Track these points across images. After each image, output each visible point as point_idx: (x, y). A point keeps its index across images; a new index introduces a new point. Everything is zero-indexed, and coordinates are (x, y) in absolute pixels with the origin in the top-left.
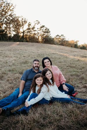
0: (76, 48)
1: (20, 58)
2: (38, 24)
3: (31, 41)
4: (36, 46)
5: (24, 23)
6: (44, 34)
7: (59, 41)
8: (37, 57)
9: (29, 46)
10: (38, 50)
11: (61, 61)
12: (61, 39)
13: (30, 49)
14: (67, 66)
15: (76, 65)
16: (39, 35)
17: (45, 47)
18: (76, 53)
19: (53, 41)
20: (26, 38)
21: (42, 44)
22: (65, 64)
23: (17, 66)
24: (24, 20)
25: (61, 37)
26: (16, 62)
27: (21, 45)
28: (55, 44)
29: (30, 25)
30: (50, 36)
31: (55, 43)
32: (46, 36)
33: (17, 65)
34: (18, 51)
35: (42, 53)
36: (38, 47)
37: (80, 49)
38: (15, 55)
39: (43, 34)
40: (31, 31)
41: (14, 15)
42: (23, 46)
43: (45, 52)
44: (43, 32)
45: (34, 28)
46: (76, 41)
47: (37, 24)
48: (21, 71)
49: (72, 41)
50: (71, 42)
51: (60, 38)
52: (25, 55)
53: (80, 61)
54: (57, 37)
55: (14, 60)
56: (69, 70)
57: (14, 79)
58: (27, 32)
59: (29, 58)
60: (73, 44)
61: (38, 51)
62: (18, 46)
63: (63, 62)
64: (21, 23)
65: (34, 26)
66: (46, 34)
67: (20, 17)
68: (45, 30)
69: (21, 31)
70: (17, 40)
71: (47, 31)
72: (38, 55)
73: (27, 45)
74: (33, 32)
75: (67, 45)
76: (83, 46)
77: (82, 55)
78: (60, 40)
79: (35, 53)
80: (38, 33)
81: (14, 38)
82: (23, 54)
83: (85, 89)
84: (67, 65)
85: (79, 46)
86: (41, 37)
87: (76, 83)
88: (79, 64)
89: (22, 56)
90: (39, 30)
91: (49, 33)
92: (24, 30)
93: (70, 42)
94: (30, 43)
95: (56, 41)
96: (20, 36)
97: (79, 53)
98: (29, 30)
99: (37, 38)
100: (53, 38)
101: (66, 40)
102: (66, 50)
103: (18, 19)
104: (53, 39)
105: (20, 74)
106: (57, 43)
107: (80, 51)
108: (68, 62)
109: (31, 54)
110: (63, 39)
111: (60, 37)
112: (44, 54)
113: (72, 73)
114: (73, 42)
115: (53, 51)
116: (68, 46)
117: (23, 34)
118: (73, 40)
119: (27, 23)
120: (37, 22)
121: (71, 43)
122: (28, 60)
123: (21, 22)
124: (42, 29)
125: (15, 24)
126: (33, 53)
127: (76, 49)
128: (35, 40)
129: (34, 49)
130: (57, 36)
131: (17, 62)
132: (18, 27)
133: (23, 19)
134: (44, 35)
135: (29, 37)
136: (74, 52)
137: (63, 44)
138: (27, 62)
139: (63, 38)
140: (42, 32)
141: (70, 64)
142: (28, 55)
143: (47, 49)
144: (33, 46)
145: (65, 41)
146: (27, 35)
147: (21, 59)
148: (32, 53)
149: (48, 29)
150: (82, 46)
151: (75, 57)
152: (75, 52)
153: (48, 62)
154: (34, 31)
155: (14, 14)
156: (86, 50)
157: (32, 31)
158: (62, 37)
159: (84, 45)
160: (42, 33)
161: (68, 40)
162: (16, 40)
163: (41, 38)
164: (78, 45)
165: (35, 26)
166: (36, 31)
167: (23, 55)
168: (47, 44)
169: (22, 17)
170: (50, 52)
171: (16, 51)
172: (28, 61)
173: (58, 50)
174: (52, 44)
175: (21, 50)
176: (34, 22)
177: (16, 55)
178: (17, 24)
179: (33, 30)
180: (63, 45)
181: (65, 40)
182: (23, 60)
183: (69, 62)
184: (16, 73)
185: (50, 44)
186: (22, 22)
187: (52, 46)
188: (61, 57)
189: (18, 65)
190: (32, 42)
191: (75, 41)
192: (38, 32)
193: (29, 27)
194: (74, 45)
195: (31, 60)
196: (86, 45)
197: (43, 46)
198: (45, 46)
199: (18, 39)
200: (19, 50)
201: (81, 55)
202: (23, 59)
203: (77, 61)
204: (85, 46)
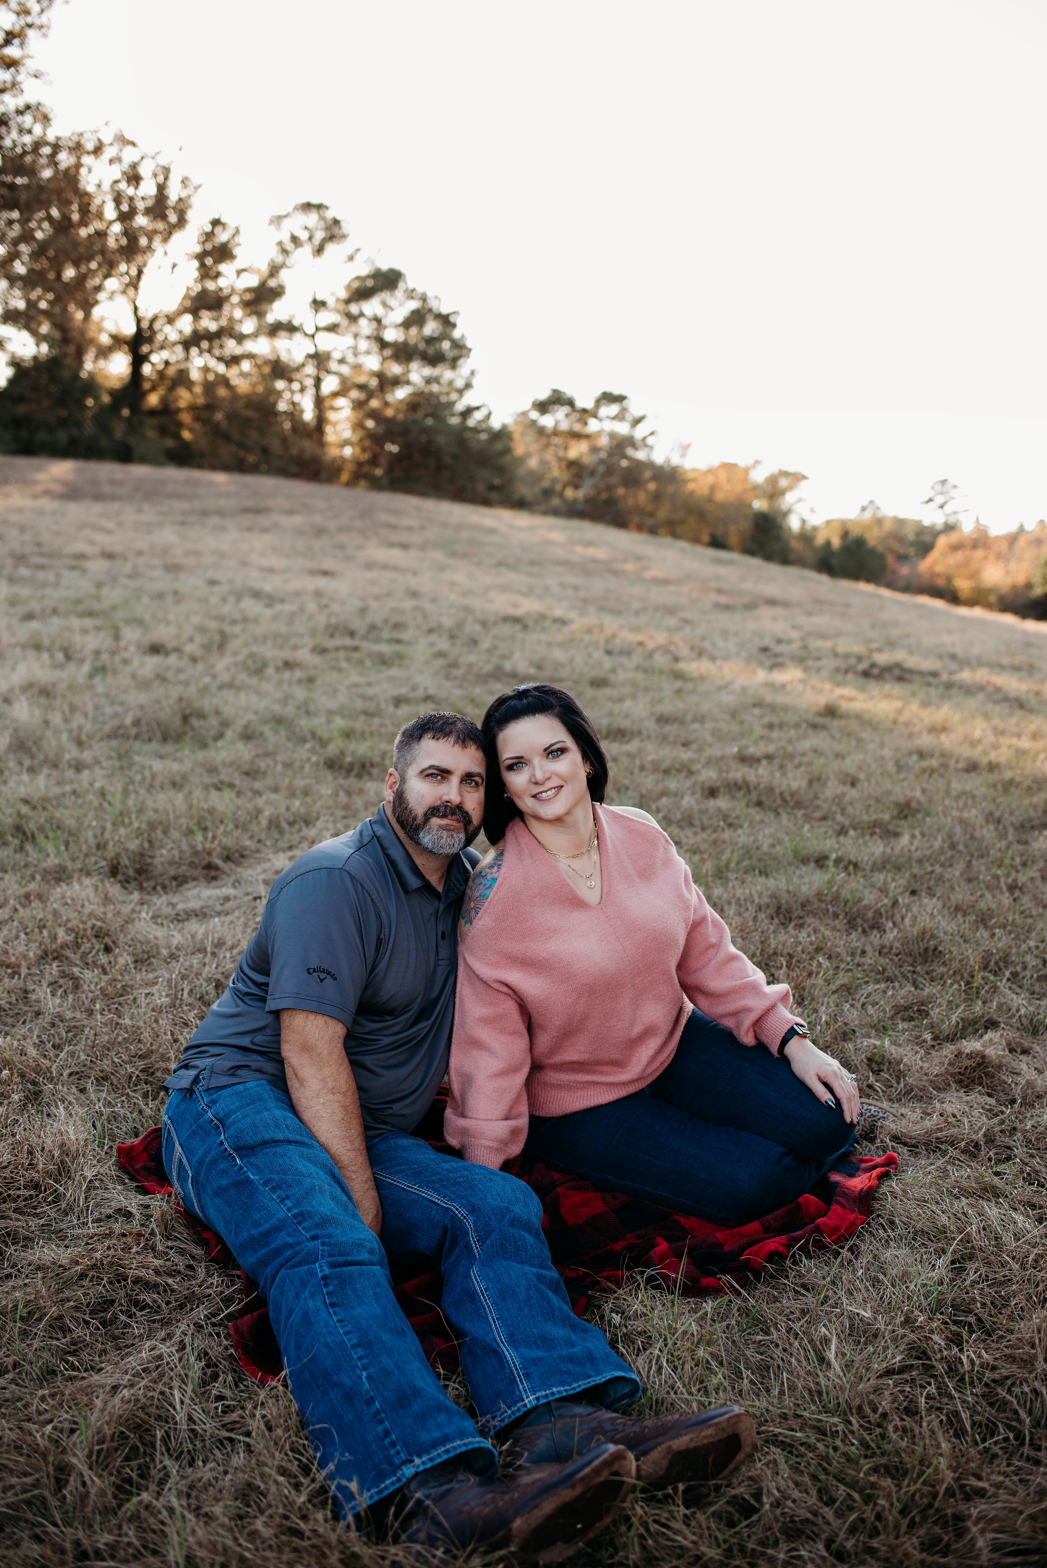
0: (768, 557)
1: (100, 670)
2: (319, 250)
3: (226, 451)
4: (298, 520)
5: (141, 221)
6: (396, 369)
7: (573, 465)
8: (316, 660)
9: (205, 513)
10: (325, 573)
11: (625, 724)
12: (594, 450)
13: (222, 555)
14: (712, 793)
15: (815, 780)
16: (330, 384)
17: (404, 538)
18: (780, 628)
19: (501, 470)
20: (166, 411)
21: (363, 496)
22: (685, 755)
23: (79, 767)
24: (148, 188)
25: (593, 425)
26: (56, 718)
27: (113, 498)
28: (520, 504)
29: (224, 253)
30: (468, 400)
31: (524, 490)
32: (414, 404)
33: (72, 753)
34: (69, 577)
35: (378, 612)
36: (320, 532)
37: (824, 578)
38: (35, 625)
39: (380, 376)
40: (228, 331)
41: (27, 120)
42: (129, 514)
43: (414, 594)
44: (383, 344)
45: (277, 293)
46: (773, 480)
47: (306, 251)
48: (133, 845)
49: (723, 476)
50: (713, 488)
51: (576, 436)
52: (164, 634)
53: (854, 726)
54: (547, 421)
55: (28, 687)
56: (743, 837)
57: (45, 956)
58: (191, 342)
59: (222, 665)
60: (740, 505)
61: (322, 583)
62: (76, 510)
63: (651, 725)
64: (117, 228)
65: (274, 270)
66: (418, 373)
67: (98, 150)
68: (407, 324)
69: (110, 326)
70: (62, 437)
71: (430, 341)
72: (332, 631)
73: (180, 505)
74: (262, 347)
75: (663, 513)
76: (845, 535)
77: (859, 649)
78: (577, 450)
79: (289, 608)
80: (320, 359)
81: (21, 410)
82: (139, 610)
83: (978, 1098)
84: (709, 775)
85: (806, 537)
86: (358, 405)
87: (852, 1015)
88: (850, 765)
89: (131, 635)
90: (333, 328)
91: (453, 363)
92: (147, 313)
93: (699, 487)
94: (220, 478)
95: (533, 463)
96: (91, 387)
97: (820, 621)
98: (208, 323)
99: (309, 415)
100: (496, 423)
101: (659, 458)
102: (664, 582)
103: (70, 178)
104: (502, 435)
105: (114, 889)
106: (547, 493)
107: (819, 602)
108: (704, 732)
109: (245, 620)
110: (622, 444)
111: (585, 414)
112: (397, 626)
113: (778, 883)
114: (739, 487)
115: (504, 588)
116: (675, 536)
117: (138, 360)
118: (728, 467)
119: (182, 222)
120: (312, 219)
121: (710, 499)
122: (204, 690)
123: (110, 213)
124: (372, 307)
125: (27, 237)
126: (270, 600)
127: (773, 569)
128: (275, 446)
129: (274, 561)
130: (543, 407)
131: (78, 719)
132: (70, 273)
133: (134, 178)
134: (386, 382)
135: (210, 407)
136: (750, 606)
137: (611, 502)
138: (202, 715)
139: (623, 429)
140: (363, 345)
141: (744, 759)
142: (202, 629)
143: (439, 556)
144: (258, 511)
145: (639, 465)
146: (182, 378)
147: (123, 679)
148: (250, 606)
149: (446, 321)
150: (836, 542)
151: (780, 677)
152: (772, 602)
153: (554, 752)
154: (275, 329)
155: (21, 102)
156: (885, 592)
157: (248, 326)
158: (609, 426)
159: (855, 532)
160: (373, 363)
161: (676, 461)
162: (42, 436)
163: (359, 425)
164: (794, 524)
165: (284, 276)
166: (291, 328)
167: (139, 622)
168: (423, 494)
169: (130, 155)
170: (477, 604)
171: (51, 576)
172: (207, 704)
173: (570, 579)
174: (486, 502)
175: (110, 556)
176: (277, 220)
177: (56, 621)
178: (64, 227)
179: (260, 315)
180: (620, 521)
181: (641, 455)
182: (143, 698)
183: (720, 737)
184: (60, 875)
185: (461, 495)
186: (125, 217)
187: (492, 531)
188: (608, 663)
189: (87, 756)
190: (239, 467)
191: (759, 476)
192: (326, 342)
193: (206, 273)
194: (745, 525)
195: (242, 698)
196: (879, 521)
197: (384, 517)
198: (406, 522)
199: (62, 423)
200: (82, 556)
201: (844, 645)
202: (144, 685)
203: (815, 726)
204: (873, 539)
